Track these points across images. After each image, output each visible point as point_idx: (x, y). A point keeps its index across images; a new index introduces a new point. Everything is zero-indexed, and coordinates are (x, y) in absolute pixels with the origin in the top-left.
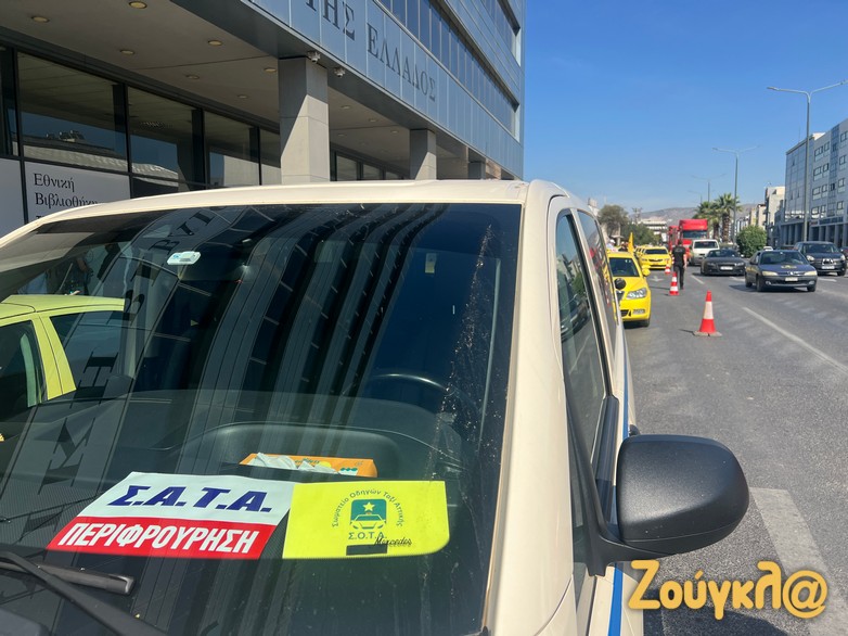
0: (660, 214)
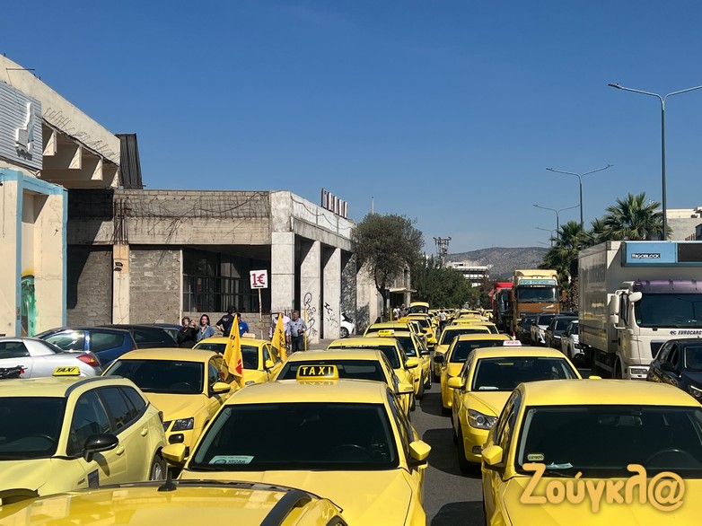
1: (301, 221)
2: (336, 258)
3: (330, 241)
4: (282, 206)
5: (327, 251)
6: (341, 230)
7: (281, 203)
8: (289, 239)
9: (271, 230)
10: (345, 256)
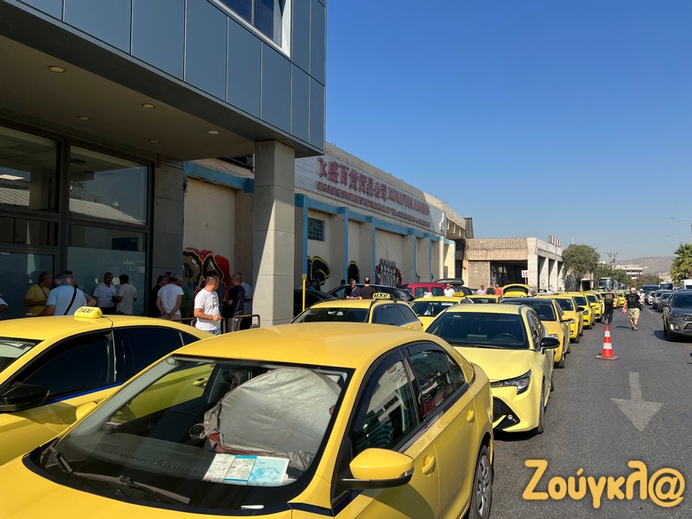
0: (635, 262)
1: (540, 250)
2: (556, 265)
3: (552, 257)
4: (533, 244)
5: (551, 262)
6: (557, 252)
7: (532, 243)
8: (536, 257)
9: (528, 254)
10: (560, 264)
